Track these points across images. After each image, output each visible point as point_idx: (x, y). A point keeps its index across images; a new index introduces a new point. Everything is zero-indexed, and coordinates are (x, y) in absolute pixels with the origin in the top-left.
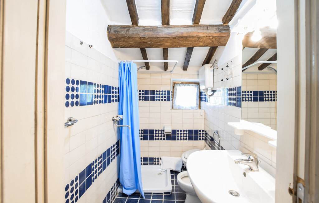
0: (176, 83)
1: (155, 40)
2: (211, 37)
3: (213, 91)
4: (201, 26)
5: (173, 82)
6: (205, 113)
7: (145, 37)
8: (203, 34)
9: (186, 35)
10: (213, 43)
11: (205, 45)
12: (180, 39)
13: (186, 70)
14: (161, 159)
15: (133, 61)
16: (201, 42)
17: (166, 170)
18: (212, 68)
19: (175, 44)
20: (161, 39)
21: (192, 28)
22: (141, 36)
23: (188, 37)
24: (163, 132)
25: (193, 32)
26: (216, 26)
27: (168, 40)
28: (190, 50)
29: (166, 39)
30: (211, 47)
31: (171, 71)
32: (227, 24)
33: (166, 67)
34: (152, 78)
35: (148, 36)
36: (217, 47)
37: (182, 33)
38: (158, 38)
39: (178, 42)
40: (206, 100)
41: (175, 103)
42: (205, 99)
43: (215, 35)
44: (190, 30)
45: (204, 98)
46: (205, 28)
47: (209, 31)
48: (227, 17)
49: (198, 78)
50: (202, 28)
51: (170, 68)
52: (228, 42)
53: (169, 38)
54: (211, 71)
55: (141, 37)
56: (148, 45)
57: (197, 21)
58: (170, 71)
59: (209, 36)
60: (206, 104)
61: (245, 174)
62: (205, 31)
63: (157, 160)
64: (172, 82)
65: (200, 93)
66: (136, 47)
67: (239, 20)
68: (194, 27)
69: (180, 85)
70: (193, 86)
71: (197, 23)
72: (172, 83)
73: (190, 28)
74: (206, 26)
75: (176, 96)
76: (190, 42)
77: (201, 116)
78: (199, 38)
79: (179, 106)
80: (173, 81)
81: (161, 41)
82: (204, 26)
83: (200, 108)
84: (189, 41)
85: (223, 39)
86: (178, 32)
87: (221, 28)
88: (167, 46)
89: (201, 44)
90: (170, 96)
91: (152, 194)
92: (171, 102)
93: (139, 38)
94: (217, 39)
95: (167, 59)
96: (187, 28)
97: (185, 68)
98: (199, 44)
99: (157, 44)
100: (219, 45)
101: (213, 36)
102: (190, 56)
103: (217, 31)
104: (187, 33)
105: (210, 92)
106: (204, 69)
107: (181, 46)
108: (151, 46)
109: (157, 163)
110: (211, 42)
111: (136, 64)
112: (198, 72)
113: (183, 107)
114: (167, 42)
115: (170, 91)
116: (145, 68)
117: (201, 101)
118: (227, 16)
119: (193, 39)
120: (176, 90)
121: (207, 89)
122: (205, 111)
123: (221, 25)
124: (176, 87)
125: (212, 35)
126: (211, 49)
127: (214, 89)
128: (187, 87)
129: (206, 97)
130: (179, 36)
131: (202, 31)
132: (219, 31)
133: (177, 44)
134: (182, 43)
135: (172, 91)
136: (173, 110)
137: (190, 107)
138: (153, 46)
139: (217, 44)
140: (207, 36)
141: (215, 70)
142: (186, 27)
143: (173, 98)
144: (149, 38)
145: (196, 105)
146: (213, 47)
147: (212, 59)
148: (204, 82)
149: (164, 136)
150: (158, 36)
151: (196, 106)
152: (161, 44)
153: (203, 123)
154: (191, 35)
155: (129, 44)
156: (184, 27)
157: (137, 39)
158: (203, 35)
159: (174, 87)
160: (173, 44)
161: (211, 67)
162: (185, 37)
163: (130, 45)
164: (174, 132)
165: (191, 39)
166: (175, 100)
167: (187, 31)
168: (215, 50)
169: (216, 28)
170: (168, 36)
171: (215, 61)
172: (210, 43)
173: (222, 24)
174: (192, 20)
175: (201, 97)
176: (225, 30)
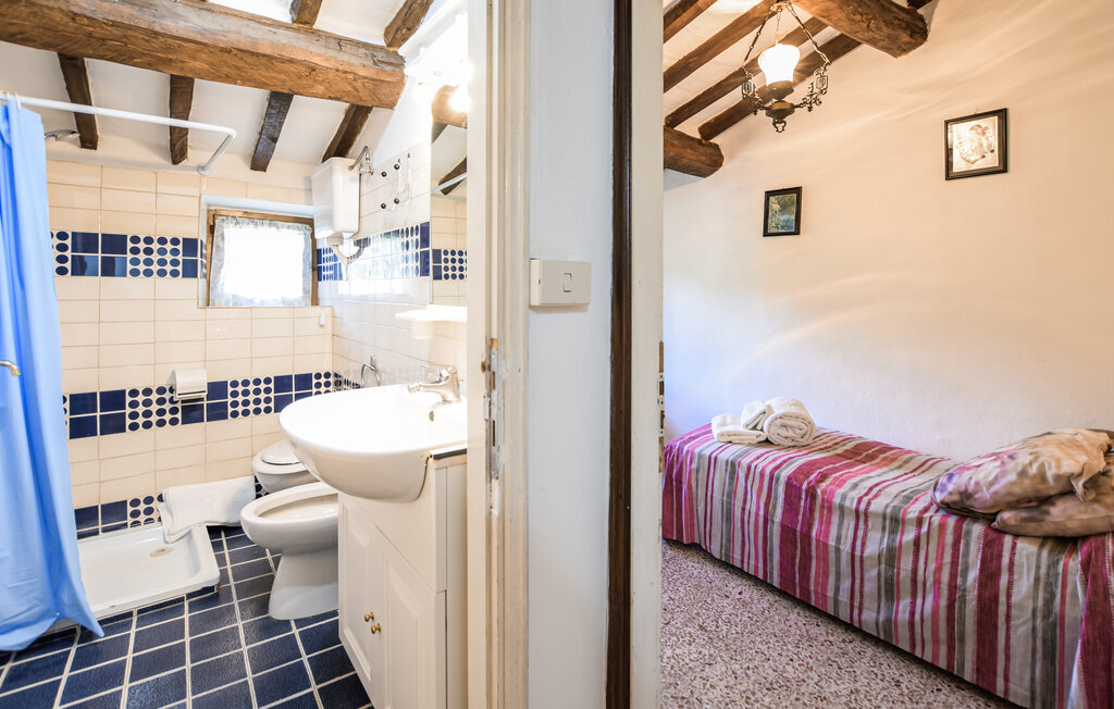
0: (223, 213)
1: (147, 41)
2: (351, 76)
3: (358, 243)
4: (320, 36)
5: (209, 211)
6: (334, 317)
7: (99, 17)
8: (326, 60)
9: (268, 51)
10: (355, 93)
11: (333, 96)
12: (245, 59)
13: (265, 171)
14: (160, 498)
15: (20, 99)
16: (321, 83)
17: (189, 532)
18: (355, 173)
19: (226, 70)
20: (170, 41)
21: (290, 33)
22: (76, 10)
23: (275, 58)
24: (167, 396)
25: (294, 47)
26: (366, 45)
27: (198, 51)
28: (280, 102)
29: (193, 46)
30: (352, 106)
31: (202, 168)
32: (395, 49)
33: (177, 147)
35: (111, 18)
36: (369, 109)
37: (255, 42)
38: (156, 34)
39: (237, 68)
40: (337, 276)
41: (219, 287)
42: (332, 272)
43: (362, 73)
44: (284, 37)
45: (331, 268)
46: (334, 44)
47: (343, 57)
48: (397, 31)
49: (310, 202)
50: (322, 42)
51: (194, 156)
52: (399, 101)
53: (206, 45)
54: (352, 179)
55: (76, 14)
56: (109, 50)
57: (306, 16)
58: (196, 165)
59: (345, 72)
60: (337, 290)
61: (432, 416)
62: (331, 53)
63: (142, 507)
64: (204, 207)
65: (317, 255)
66: (45, 46)
67: (422, 50)
68: (298, 30)
69: (237, 223)
70: (289, 227)
71: (306, 23)
72: (206, 212)
73: (281, 31)
74: (335, 38)
75: (221, 260)
76: (283, 76)
77: (322, 326)
78: (314, 70)
79: (233, 296)
80: (209, 205)
81: (168, 49)
82: (330, 37)
83: (315, 301)
84: (279, 73)
85: (384, 90)
86: (238, 33)
87: (380, 56)
88: (192, 70)
89: (320, 89)
90: (199, 258)
91: (135, 613)
92: (200, 282)
93: (67, 15)
94: (370, 85)
96: (274, 30)
97: (259, 163)
98: (313, 86)
99: (153, 57)
100: (375, 103)
101: (355, 74)
102: (281, 124)
103: (369, 63)
104: (273, 45)
105: (348, 248)
106: (331, 171)
107: (249, 81)
108: (123, 56)
109: (142, 517)
110: (350, 89)
111: (38, 117)
112: (308, 180)
113: (251, 301)
114: (194, 59)
115: (196, 240)
116: (72, 142)
117: (320, 279)
118: (395, 27)
119: (292, 68)
120: (223, 239)
121: (339, 238)
122: (333, 312)
123: (382, 48)
124: (222, 227)
125: (352, 69)
126: (352, 113)
127: (361, 237)
128: (266, 232)
129: (336, 265)
130: (241, 46)
131: (322, 51)
132: (375, 63)
133: (234, 72)
134: (255, 74)
135: (204, 241)
136: (210, 312)
137: (280, 299)
138: (132, 58)
139: (370, 99)
140: (337, 70)
141: (364, 177)
142: (270, 25)
143: (208, 266)
144: (115, 24)
145: (301, 293)
146: (358, 106)
147: (355, 143)
148: (329, 218)
149: (174, 411)
150: (158, 29)
151: (303, 297)
152: (171, 60)
153: (328, 348)
154: (284, 54)
155: (10, 24)
156: (259, 22)
157: (58, 16)
158: (324, 64)
159: (212, 229)
160: (217, 71)
161: (352, 167)
162: (264, 55)
163: (13, 29)
164: (217, 389)
165: (286, 67)
166: (215, 277)
167: (271, 37)
168: (365, 117)
169: (367, 52)
170: (199, 38)
171: (363, 151)
172: (348, 93)
173: (384, 44)
174: (289, 7)
175: (319, 265)
176: (390, 64)
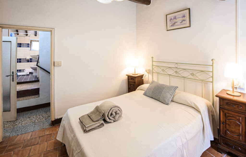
13: (36, 36)
14: (25, 70)
24: (26, 59)
31: (29, 36)
34: (20, 38)
63: (23, 70)
69: (34, 42)
75: (32, 46)
79: (33, 49)
80: (31, 40)
92: (29, 48)
95: (27, 33)
113: (35, 50)
135: (30, 44)
136: (30, 51)
143: (30, 46)
149: (26, 61)
159: (31, 42)
164: (31, 59)
